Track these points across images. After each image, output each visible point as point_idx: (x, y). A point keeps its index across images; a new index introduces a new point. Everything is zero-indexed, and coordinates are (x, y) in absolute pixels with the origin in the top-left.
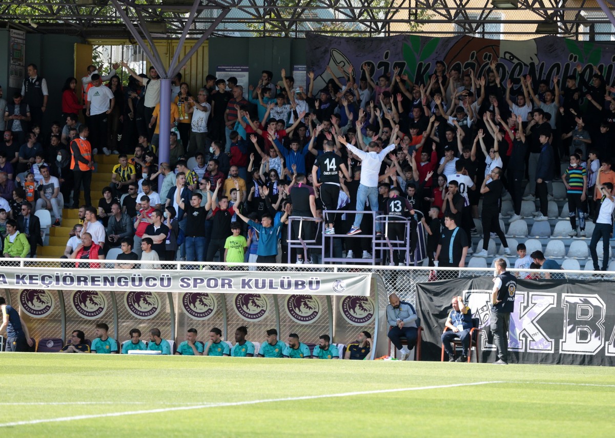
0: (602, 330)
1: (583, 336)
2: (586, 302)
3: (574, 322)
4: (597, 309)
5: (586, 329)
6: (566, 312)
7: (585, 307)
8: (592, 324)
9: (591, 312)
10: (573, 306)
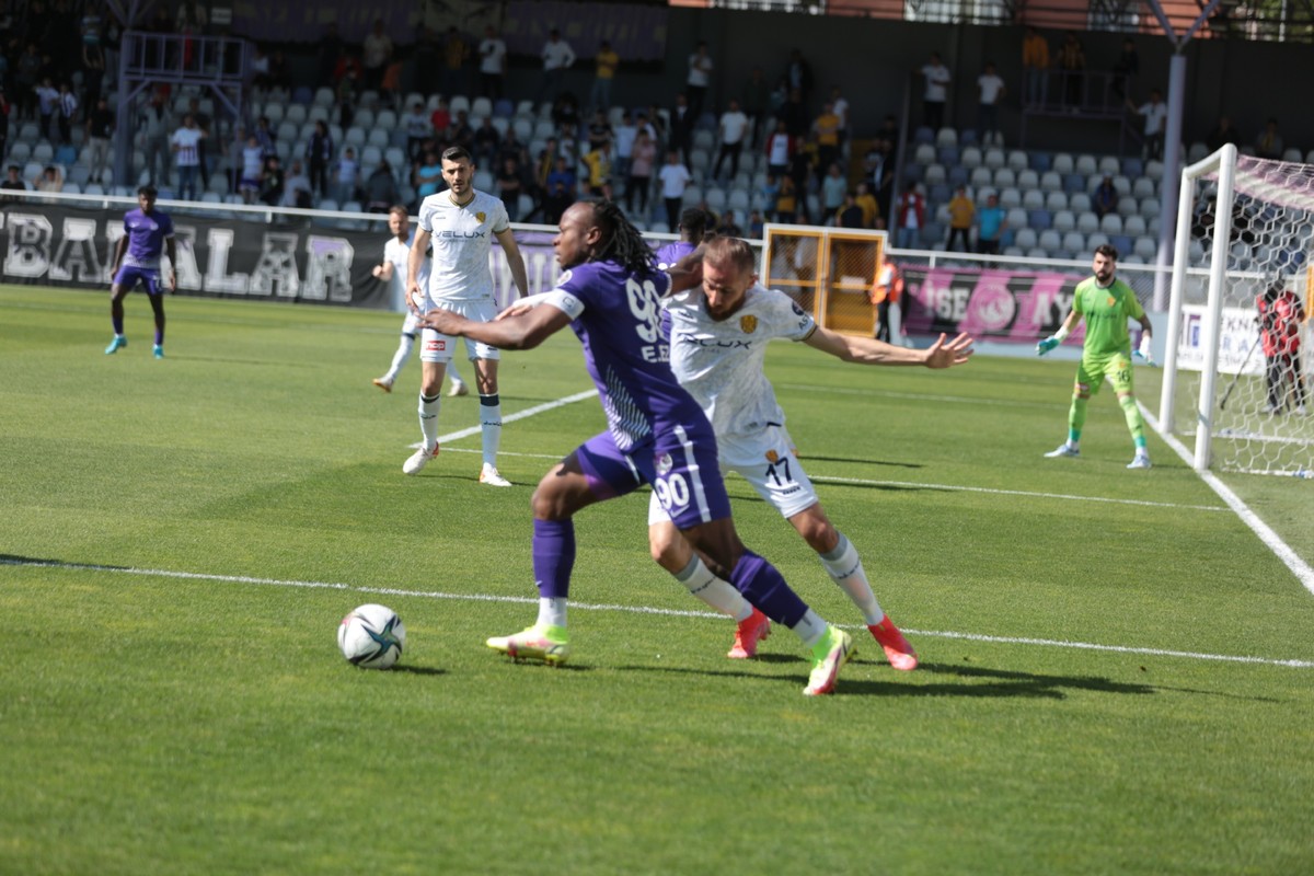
0: (47, 252)
1: (28, 257)
2: (32, 224)
3: (18, 241)
4: (43, 232)
5: (32, 250)
6: (12, 233)
7: (32, 229)
8: (38, 246)
9: (37, 234)
10: (19, 228)
